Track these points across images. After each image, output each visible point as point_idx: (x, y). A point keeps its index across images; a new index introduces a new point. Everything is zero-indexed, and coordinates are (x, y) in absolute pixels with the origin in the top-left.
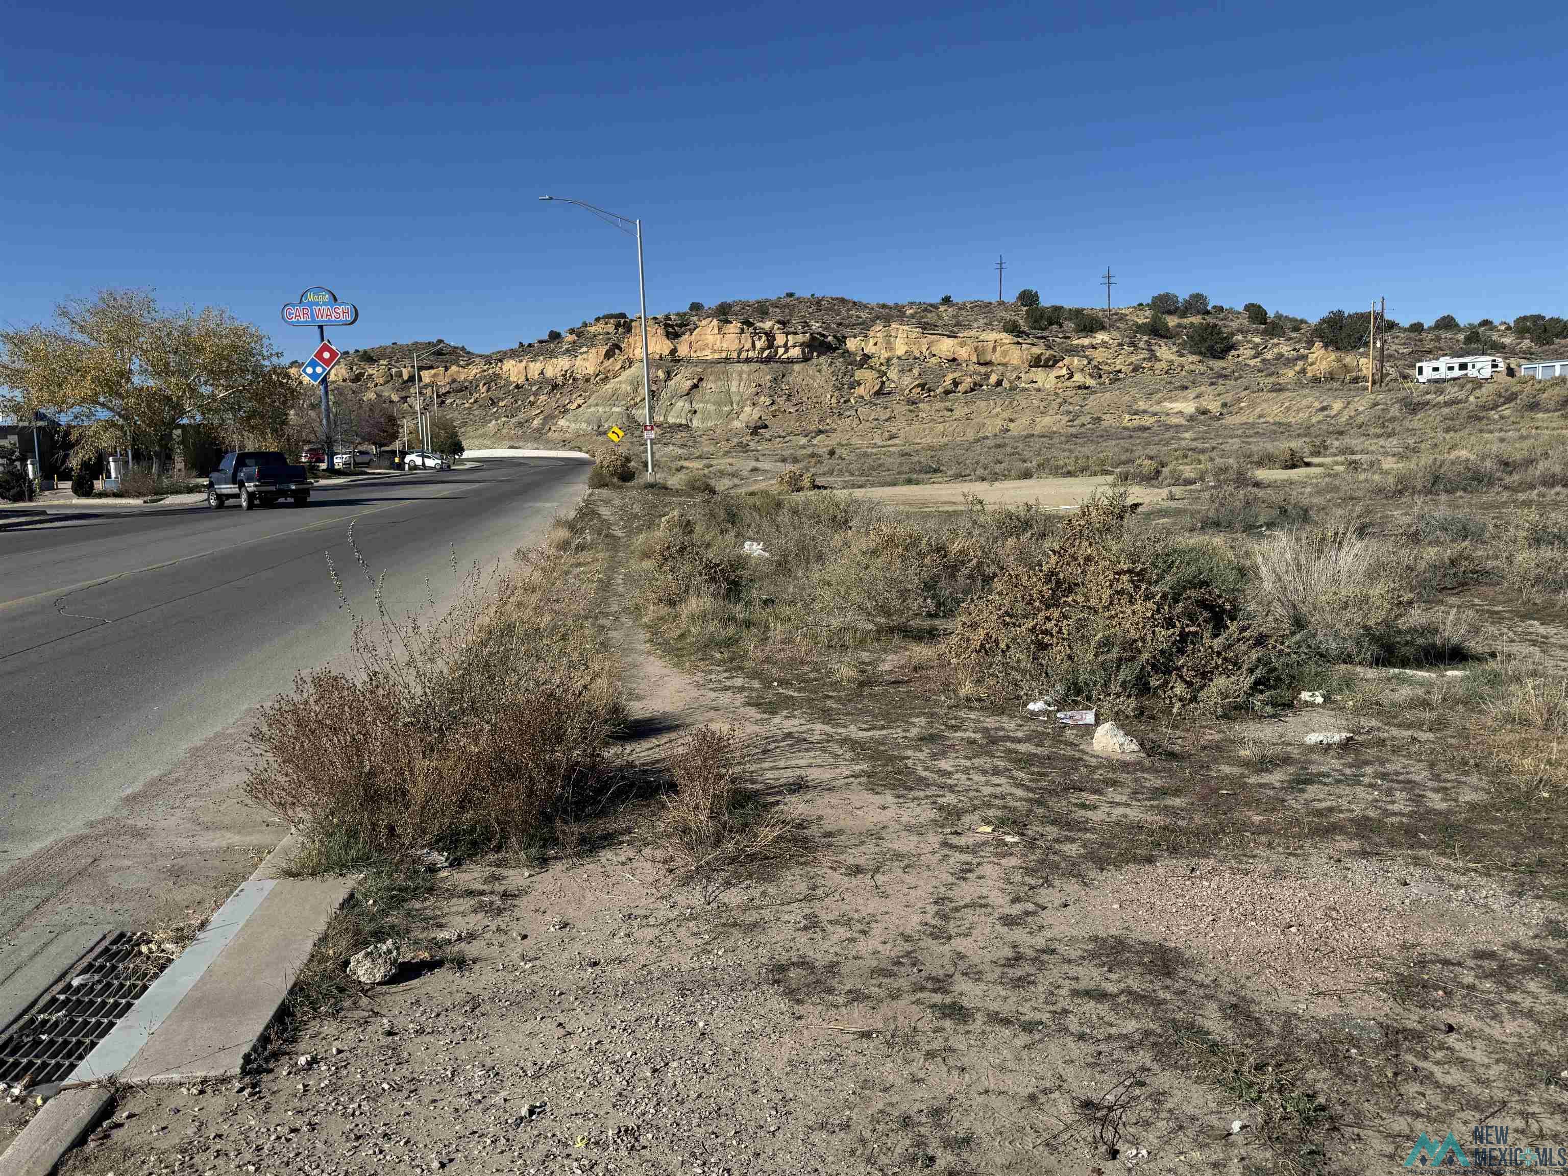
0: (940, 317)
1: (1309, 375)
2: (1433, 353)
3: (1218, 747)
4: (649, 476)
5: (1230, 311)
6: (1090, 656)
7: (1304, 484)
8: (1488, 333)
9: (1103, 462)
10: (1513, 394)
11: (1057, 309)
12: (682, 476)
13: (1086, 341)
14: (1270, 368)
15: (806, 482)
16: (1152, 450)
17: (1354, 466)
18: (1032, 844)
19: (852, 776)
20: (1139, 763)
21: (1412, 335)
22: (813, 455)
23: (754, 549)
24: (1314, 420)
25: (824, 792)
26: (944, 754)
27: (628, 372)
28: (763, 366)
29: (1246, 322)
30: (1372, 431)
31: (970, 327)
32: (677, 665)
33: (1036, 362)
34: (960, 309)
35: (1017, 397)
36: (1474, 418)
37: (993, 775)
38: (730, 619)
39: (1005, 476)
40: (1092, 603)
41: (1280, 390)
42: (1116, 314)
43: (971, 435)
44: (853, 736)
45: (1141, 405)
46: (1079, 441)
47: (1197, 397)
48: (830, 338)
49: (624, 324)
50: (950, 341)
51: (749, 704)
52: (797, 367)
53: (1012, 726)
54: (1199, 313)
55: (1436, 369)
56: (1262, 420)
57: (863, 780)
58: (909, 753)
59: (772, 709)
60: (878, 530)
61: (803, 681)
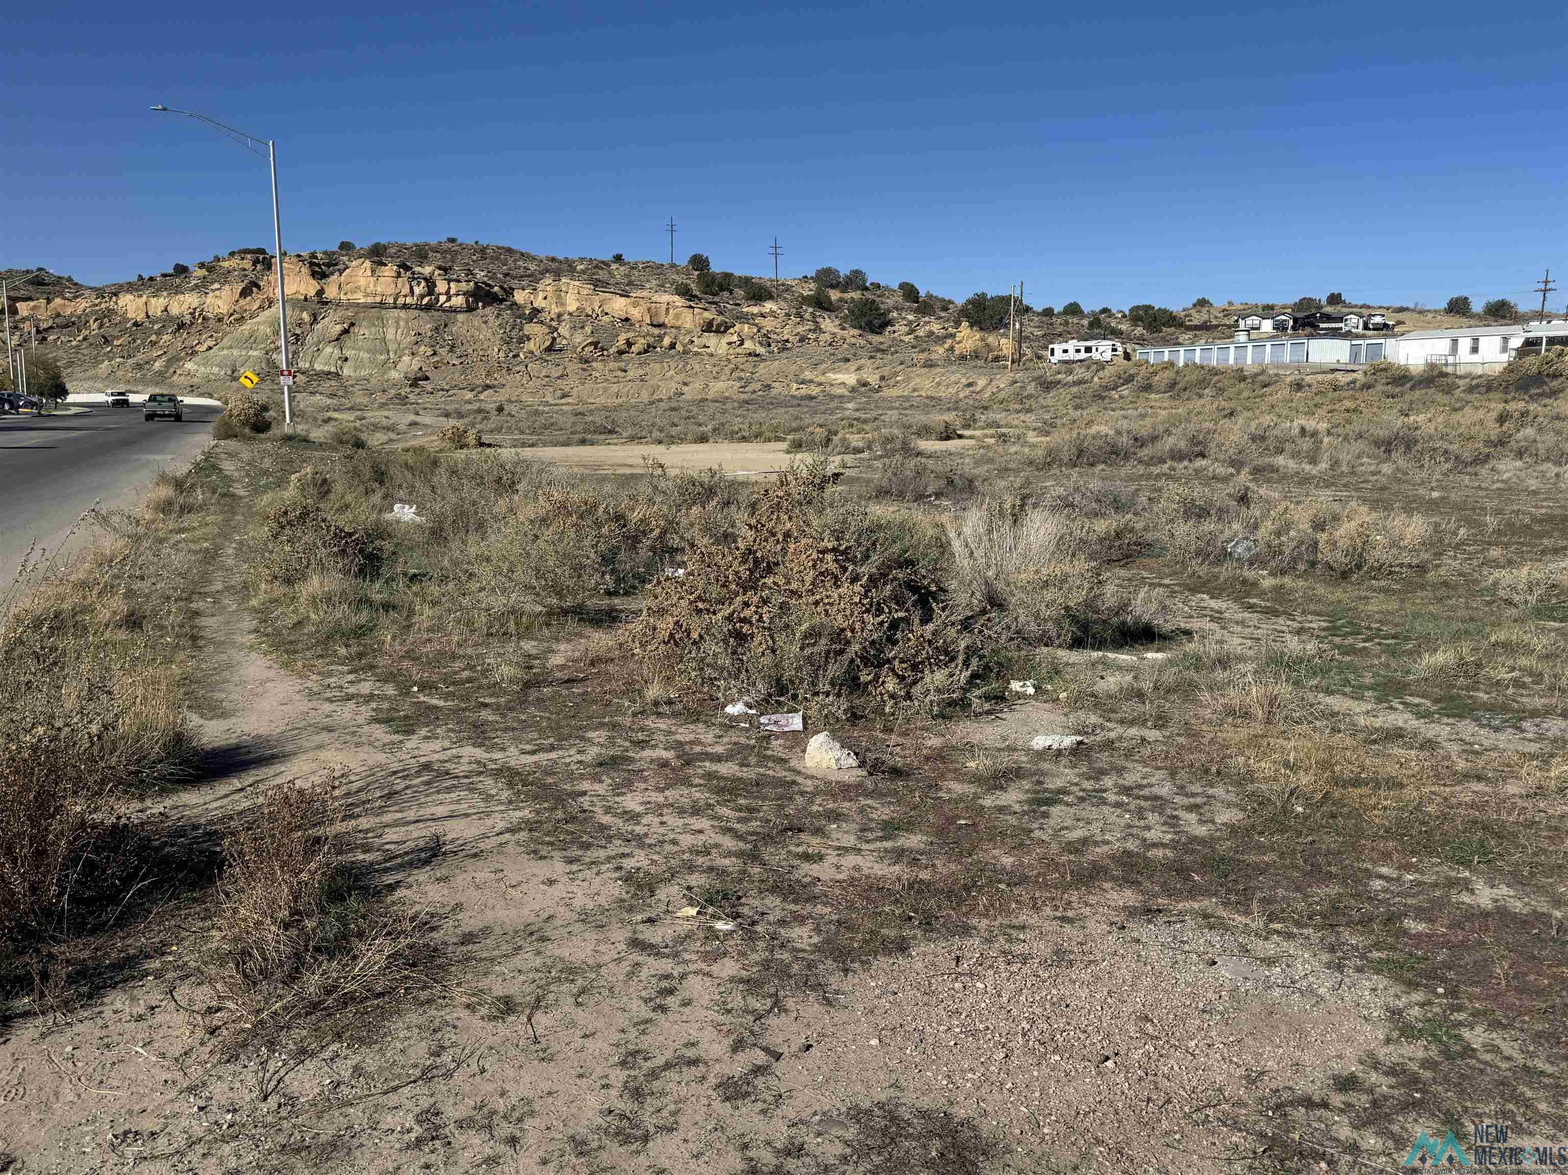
0: (613, 276)
1: (957, 352)
2: (1063, 336)
3: (940, 756)
4: (287, 428)
5: (887, 288)
6: (796, 648)
7: (961, 455)
8: (1108, 320)
9: (775, 429)
10: (1131, 375)
11: (727, 276)
12: (330, 428)
13: (755, 310)
14: (921, 344)
15: (471, 439)
16: (820, 419)
17: (1003, 439)
18: (750, 934)
19: (508, 830)
20: (859, 785)
21: (1044, 319)
22: (479, 411)
23: (405, 513)
24: (961, 395)
25: (468, 861)
26: (627, 785)
27: (267, 313)
28: (422, 314)
29: (900, 299)
30: (1012, 406)
31: (642, 288)
32: (285, 665)
33: (708, 327)
34: (632, 268)
35: (690, 361)
36: (1098, 397)
37: (693, 814)
38: (364, 602)
39: (681, 439)
40: (794, 586)
41: (931, 366)
42: (783, 285)
43: (645, 396)
44: (513, 763)
45: (808, 375)
46: (750, 407)
47: (858, 369)
48: (496, 289)
49: (262, 259)
50: (623, 300)
51: (378, 721)
52: (461, 317)
53: (709, 737)
54: (858, 288)
55: (1065, 351)
56: (916, 394)
57: (523, 835)
58: (586, 785)
59: (407, 727)
60: (548, 496)
61: (453, 683)
